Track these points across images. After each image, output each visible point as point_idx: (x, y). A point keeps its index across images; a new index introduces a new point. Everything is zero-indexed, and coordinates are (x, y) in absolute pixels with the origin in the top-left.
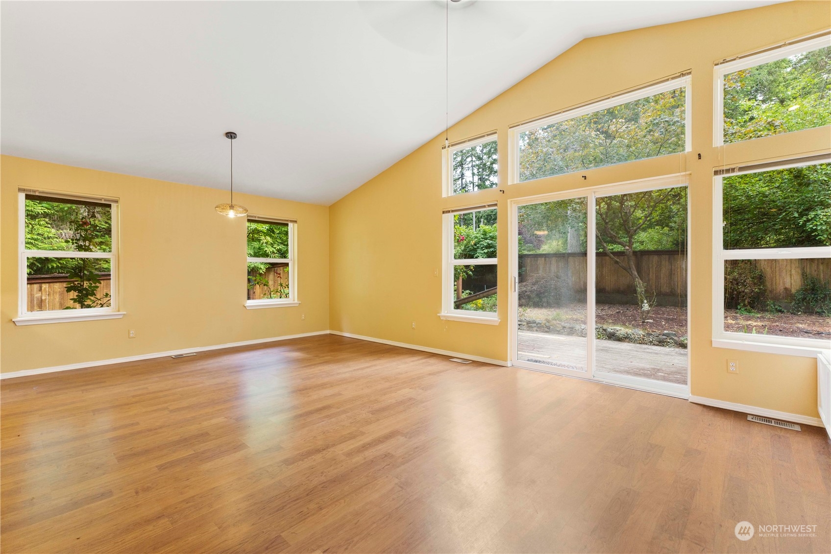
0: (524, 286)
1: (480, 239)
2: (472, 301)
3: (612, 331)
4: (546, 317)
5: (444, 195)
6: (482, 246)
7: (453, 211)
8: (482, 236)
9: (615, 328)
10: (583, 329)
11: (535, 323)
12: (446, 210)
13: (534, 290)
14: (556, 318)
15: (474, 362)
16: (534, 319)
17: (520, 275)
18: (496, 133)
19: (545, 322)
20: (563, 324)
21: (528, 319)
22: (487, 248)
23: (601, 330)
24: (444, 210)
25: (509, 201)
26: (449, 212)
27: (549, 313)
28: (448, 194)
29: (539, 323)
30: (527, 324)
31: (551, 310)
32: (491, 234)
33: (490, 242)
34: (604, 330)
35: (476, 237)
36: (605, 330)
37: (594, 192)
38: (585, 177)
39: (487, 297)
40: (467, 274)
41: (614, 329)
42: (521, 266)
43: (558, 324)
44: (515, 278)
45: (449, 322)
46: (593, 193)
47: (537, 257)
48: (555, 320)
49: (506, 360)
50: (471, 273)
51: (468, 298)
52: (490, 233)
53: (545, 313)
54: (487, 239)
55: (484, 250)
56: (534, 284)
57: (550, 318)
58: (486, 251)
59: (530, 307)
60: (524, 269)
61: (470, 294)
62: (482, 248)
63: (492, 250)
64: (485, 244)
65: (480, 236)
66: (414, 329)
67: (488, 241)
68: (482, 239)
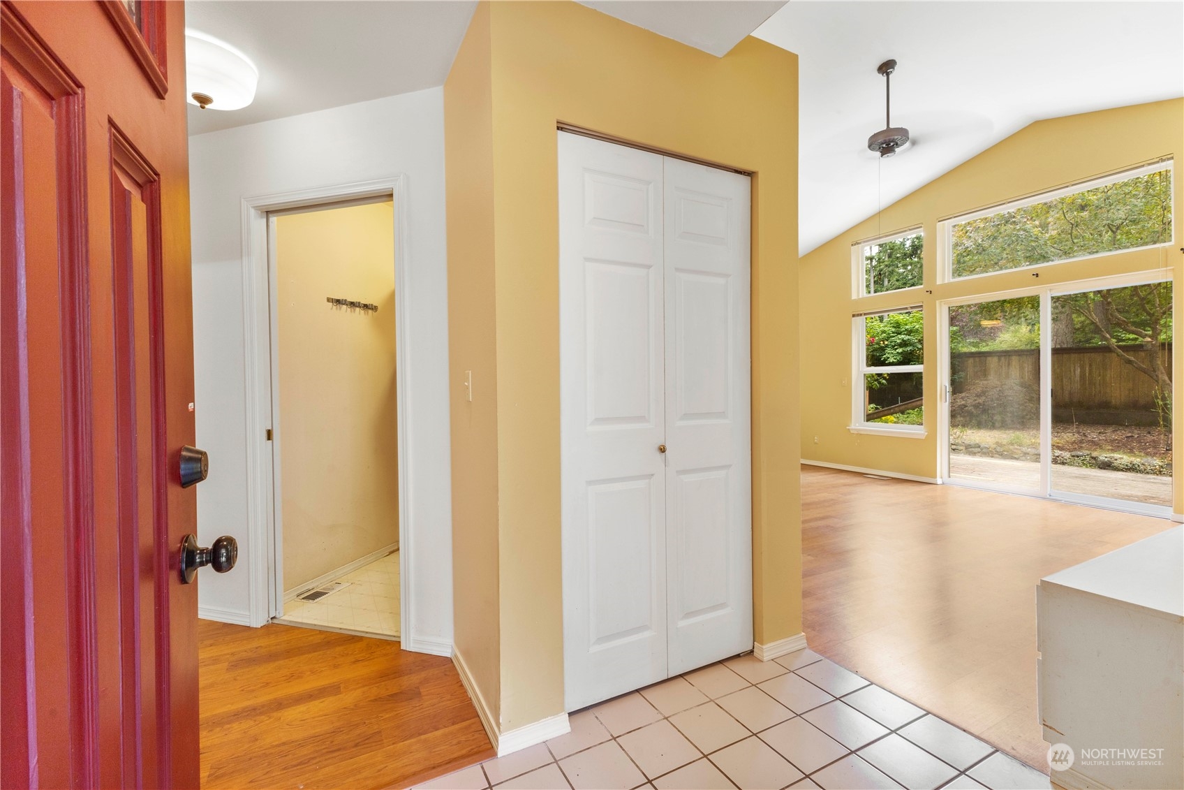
0: (962, 398)
1: (889, 334)
2: (880, 417)
3: (1106, 459)
4: (997, 440)
5: (854, 297)
6: (893, 344)
7: (865, 314)
8: (893, 330)
9: (1112, 455)
10: (1058, 457)
11: (979, 447)
12: (857, 313)
13: (979, 403)
14: (1014, 442)
15: (893, 479)
16: (977, 442)
17: (953, 382)
18: (921, 227)
19: (995, 446)
20: (1024, 449)
21: (967, 442)
22: (901, 347)
23: (1088, 459)
24: (854, 313)
25: (937, 302)
26: (861, 315)
27: (1004, 436)
28: (858, 295)
29: (986, 448)
30: (966, 448)
31: (1007, 432)
32: (907, 327)
33: (906, 338)
34: (1092, 458)
35: (884, 332)
36: (1094, 458)
37: (1050, 290)
38: (1037, 274)
39: (903, 413)
40: (879, 383)
41: (1111, 458)
42: (954, 370)
43: (1017, 449)
44: (946, 387)
45: (860, 435)
46: (1049, 292)
47: (986, 357)
48: (1012, 444)
49: (935, 477)
50: (884, 381)
51: (874, 414)
52: (906, 325)
53: (997, 436)
54: (900, 334)
55: (897, 349)
56: (978, 396)
57: (1005, 442)
58: (900, 350)
59: (972, 428)
60: (962, 374)
61: (877, 408)
62: (893, 346)
63: (909, 349)
64: (898, 341)
65: (891, 329)
66: (816, 443)
67: (903, 336)
68: (893, 333)
